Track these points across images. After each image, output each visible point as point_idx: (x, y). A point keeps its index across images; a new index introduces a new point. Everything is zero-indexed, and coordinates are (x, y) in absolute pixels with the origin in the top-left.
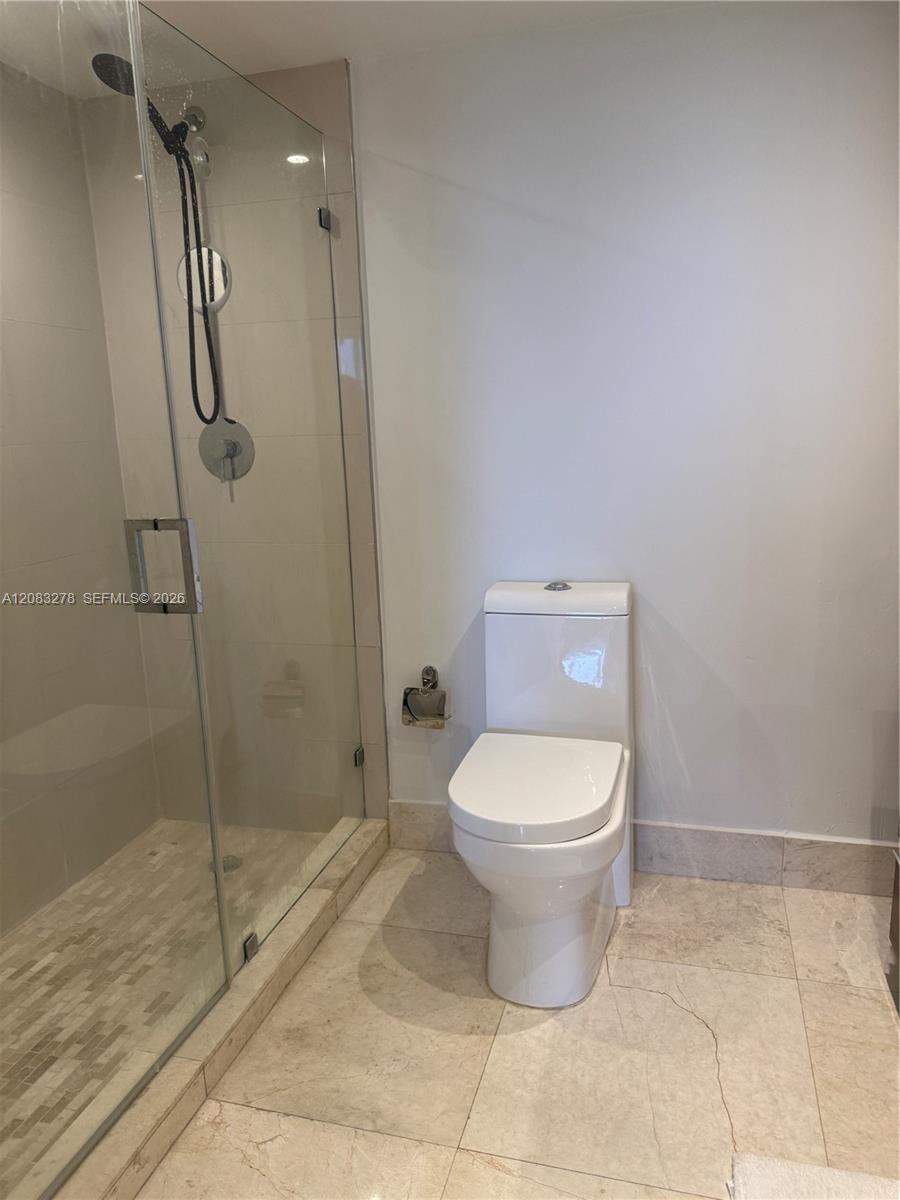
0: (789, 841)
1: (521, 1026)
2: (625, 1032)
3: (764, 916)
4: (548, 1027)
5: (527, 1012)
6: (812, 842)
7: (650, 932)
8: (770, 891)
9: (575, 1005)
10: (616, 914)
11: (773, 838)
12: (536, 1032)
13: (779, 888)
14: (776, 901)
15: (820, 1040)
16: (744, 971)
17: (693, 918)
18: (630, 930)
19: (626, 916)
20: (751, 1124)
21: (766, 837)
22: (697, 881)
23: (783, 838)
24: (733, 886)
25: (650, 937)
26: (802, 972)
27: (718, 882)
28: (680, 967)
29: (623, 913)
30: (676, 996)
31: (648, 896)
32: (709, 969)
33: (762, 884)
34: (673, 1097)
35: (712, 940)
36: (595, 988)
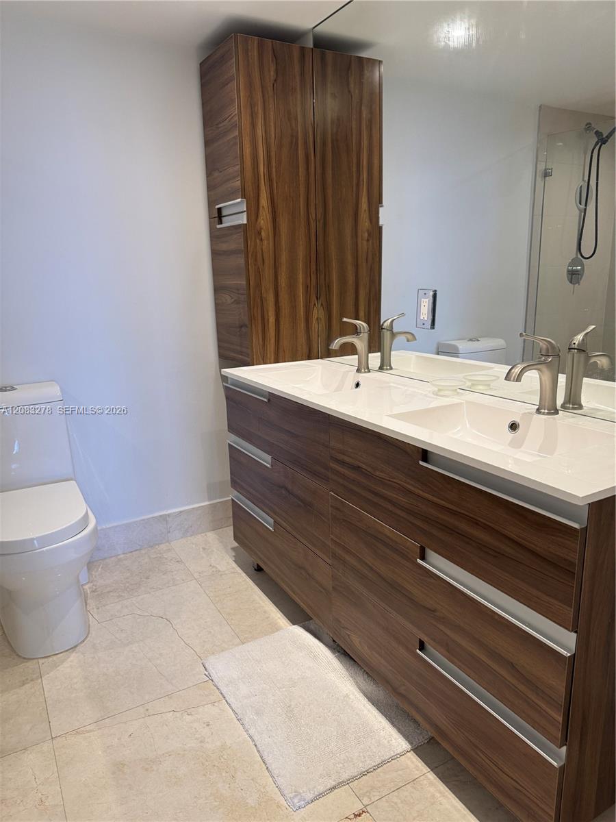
0: (169, 515)
1: (55, 666)
2: (120, 640)
3: (166, 559)
4: (74, 657)
5: (55, 658)
6: (181, 512)
7: (108, 589)
8: (163, 547)
9: (83, 641)
10: (84, 589)
11: (161, 516)
12: (66, 664)
13: (167, 544)
14: (169, 550)
15: (217, 599)
16: (169, 587)
17: (128, 574)
18: (96, 593)
19: (90, 588)
20: (203, 646)
21: (156, 517)
22: (122, 556)
23: (166, 515)
24: (143, 552)
25: (109, 592)
26: (196, 575)
27: (134, 553)
28: (134, 599)
29: (86, 587)
30: (139, 612)
31: (97, 573)
32: (150, 593)
33: (158, 544)
34: (161, 654)
35: (145, 580)
36: (91, 629)
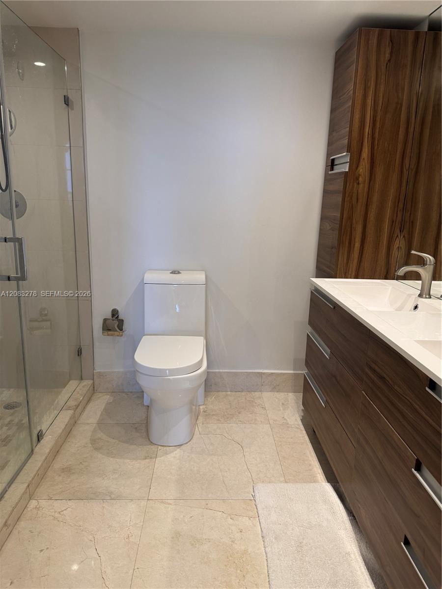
0: (264, 373)
1: (166, 453)
2: (208, 450)
3: (256, 403)
4: (178, 452)
5: (168, 448)
6: (272, 373)
7: (214, 413)
8: (257, 394)
9: (187, 443)
10: (199, 408)
11: (258, 373)
12: (173, 455)
13: (260, 393)
14: (260, 398)
15: (280, 443)
16: (251, 424)
17: (229, 406)
18: (205, 413)
19: (203, 408)
20: (258, 474)
21: (255, 373)
22: (229, 393)
23: (262, 373)
24: (243, 394)
25: (213, 415)
26: (271, 422)
27: (237, 393)
28: (227, 424)
29: (201, 407)
30: (226, 435)
31: (211, 400)
32: (237, 424)
33: (254, 392)
34: (229, 469)
35: (237, 413)
36: (194, 436)
